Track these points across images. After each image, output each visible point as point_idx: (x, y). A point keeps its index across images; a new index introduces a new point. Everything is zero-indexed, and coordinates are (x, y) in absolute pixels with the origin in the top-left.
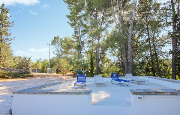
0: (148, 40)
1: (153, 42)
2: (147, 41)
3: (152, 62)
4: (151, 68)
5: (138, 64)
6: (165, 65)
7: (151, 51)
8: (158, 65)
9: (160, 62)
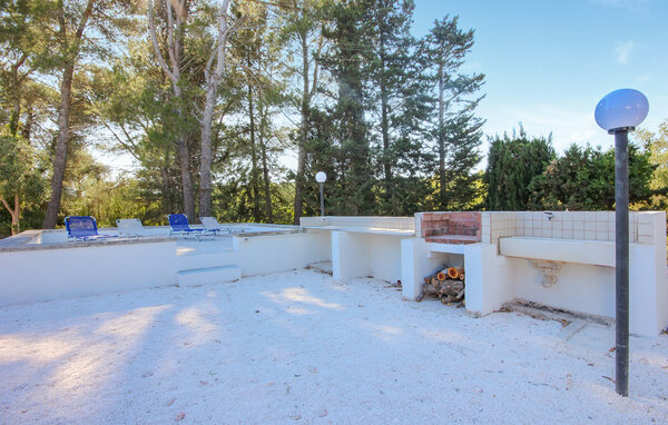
0: (250, 129)
1: (261, 137)
2: (246, 130)
3: (256, 192)
4: (252, 205)
5: (219, 192)
6: (282, 201)
7: (255, 160)
8: (268, 200)
9: (273, 192)
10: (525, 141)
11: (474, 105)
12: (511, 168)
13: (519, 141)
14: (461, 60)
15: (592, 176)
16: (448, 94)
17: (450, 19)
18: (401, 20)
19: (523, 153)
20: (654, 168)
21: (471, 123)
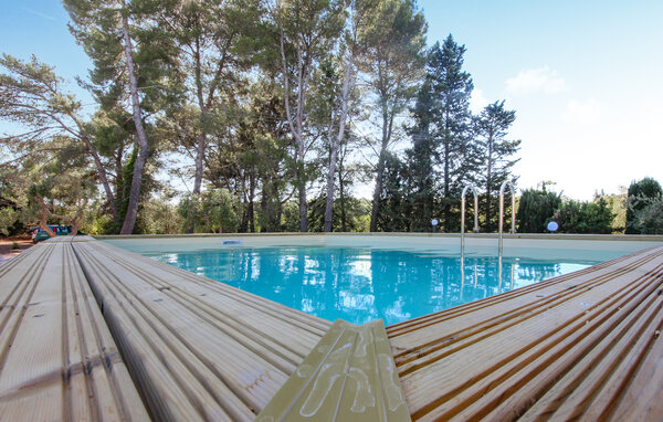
10: (544, 193)
11: (511, 164)
12: (534, 211)
13: (540, 193)
14: (505, 131)
15: (580, 220)
16: (494, 155)
17: (499, 104)
18: (462, 95)
19: (541, 203)
20: (615, 215)
21: (510, 178)
